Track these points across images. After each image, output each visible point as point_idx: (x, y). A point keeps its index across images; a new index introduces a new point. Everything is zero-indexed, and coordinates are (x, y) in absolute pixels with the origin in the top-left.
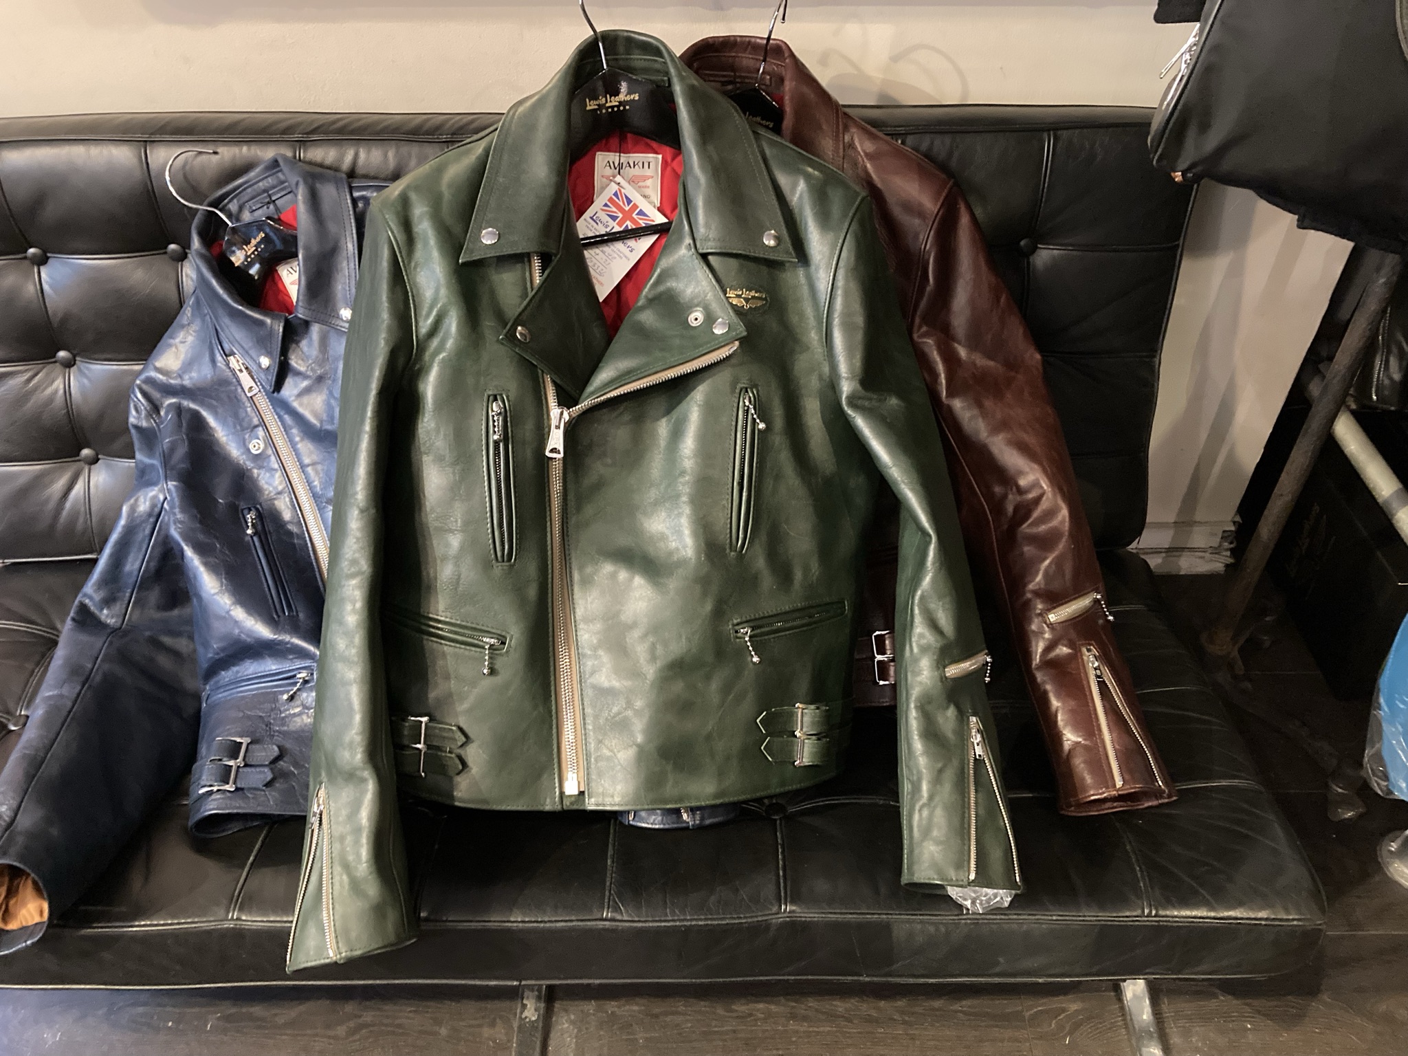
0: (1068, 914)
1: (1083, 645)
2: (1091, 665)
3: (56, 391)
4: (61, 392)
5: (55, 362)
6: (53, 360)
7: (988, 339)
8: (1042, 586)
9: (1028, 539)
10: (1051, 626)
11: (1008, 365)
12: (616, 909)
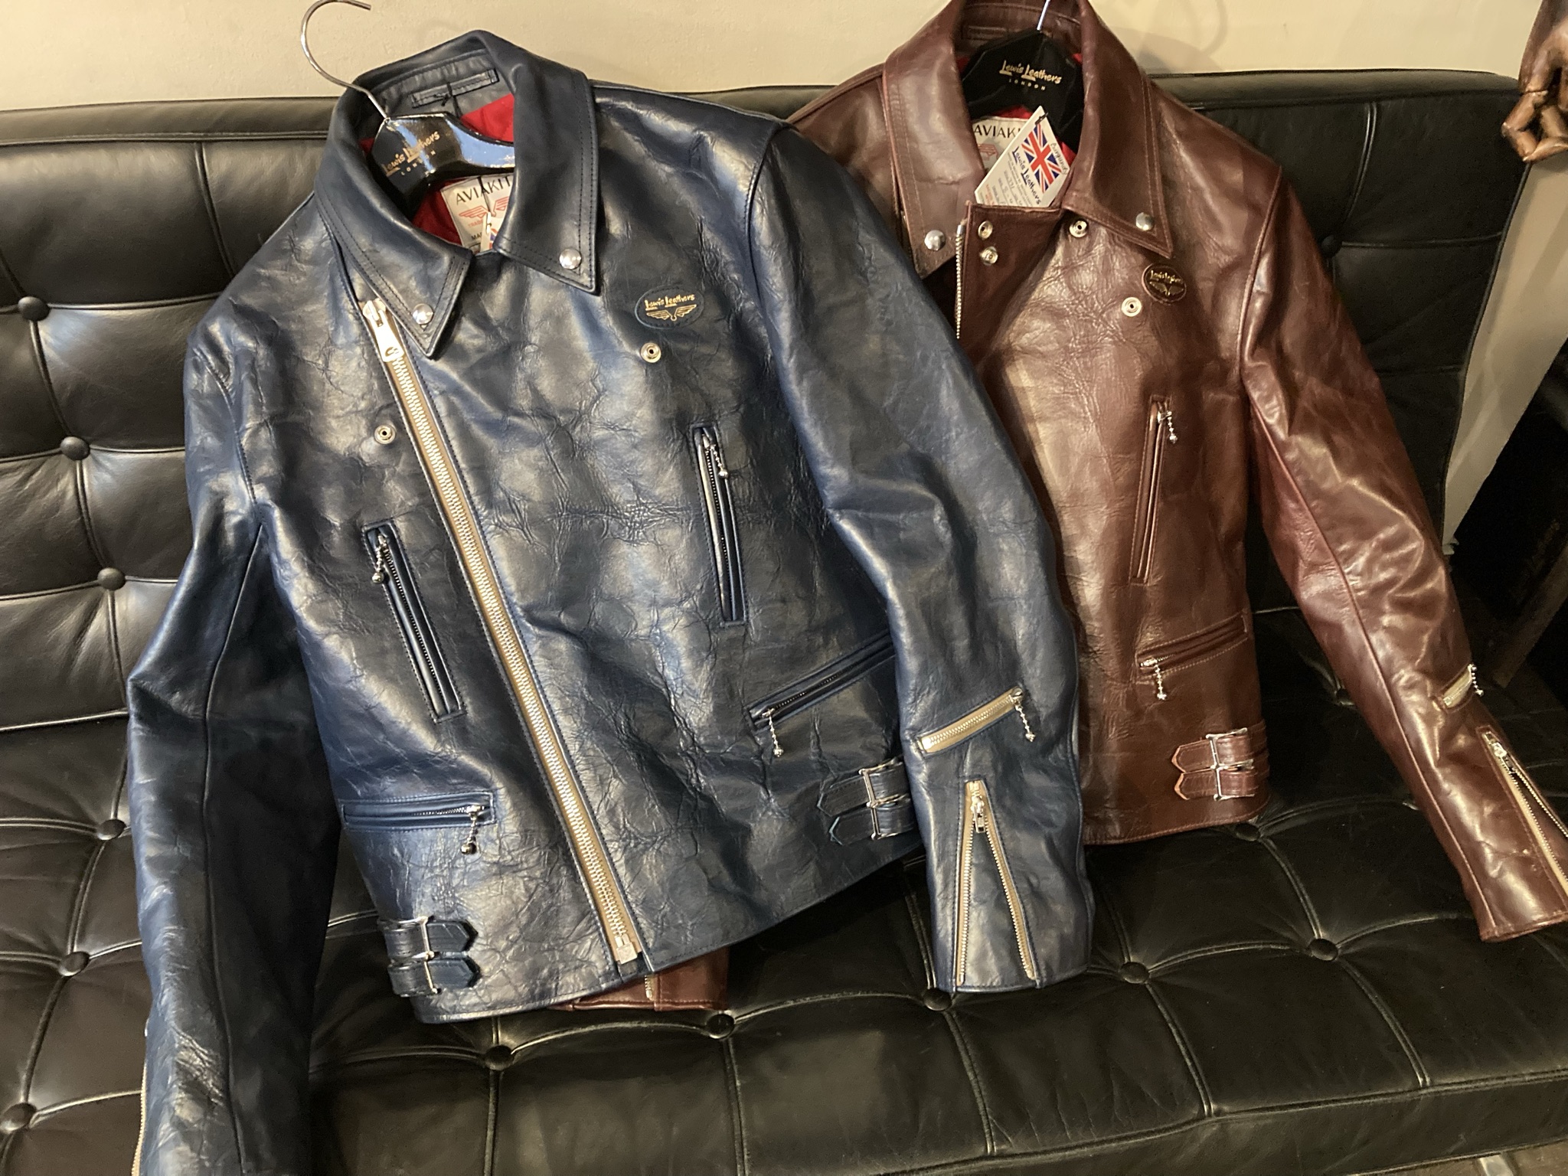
1: (1483, 730)
2: (1497, 754)
3: (64, 493)
4: (71, 493)
5: (60, 453)
6: (57, 450)
7: (1326, 357)
8: (1429, 663)
9: (1403, 606)
10: (1447, 711)
11: (1348, 392)
12: (1002, 1140)
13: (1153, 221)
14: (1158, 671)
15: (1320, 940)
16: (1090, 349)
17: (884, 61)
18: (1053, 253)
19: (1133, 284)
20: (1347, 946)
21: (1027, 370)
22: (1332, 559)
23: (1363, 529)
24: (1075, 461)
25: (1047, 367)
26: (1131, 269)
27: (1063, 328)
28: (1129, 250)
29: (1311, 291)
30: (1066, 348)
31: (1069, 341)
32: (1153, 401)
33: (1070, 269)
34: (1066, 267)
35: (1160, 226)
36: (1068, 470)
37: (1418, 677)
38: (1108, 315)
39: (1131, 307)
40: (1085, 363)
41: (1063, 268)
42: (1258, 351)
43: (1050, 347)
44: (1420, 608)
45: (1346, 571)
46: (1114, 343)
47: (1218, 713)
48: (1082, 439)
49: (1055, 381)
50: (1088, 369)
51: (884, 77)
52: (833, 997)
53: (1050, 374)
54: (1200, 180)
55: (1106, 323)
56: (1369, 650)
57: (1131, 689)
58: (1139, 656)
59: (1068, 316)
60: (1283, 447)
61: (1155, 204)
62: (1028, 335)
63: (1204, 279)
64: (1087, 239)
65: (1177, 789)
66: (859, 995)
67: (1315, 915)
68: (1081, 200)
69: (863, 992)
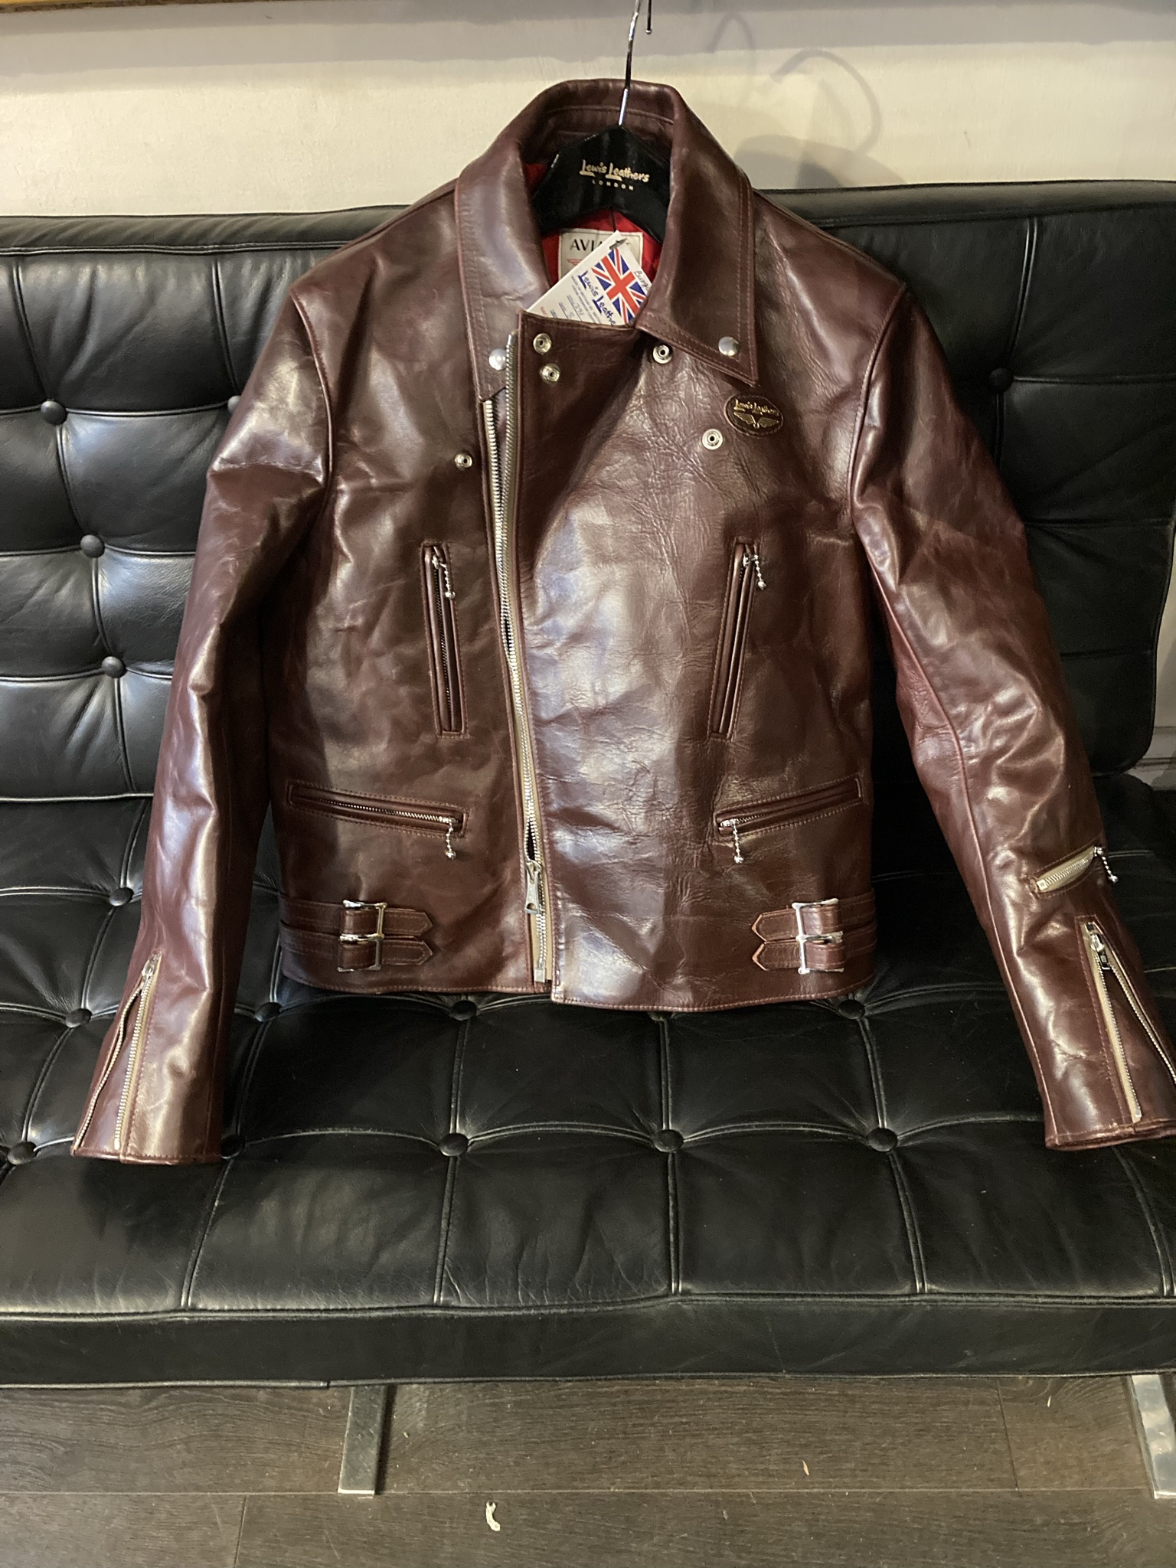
0: (1058, 1293)
1: (1082, 920)
2: (1093, 947)
7: (956, 500)
8: (1029, 842)
9: (1010, 778)
10: (1040, 896)
11: (984, 538)
12: (451, 1291)
13: (738, 347)
14: (735, 832)
15: (884, 1130)
16: (669, 486)
17: (458, 175)
18: (636, 382)
19: (716, 415)
20: (908, 1139)
21: (605, 506)
22: (947, 722)
23: (979, 692)
24: (651, 606)
25: (625, 503)
26: (713, 398)
27: (643, 462)
28: (711, 376)
29: (938, 427)
30: (646, 484)
31: (649, 476)
32: (738, 543)
33: (653, 399)
34: (649, 396)
35: (747, 351)
36: (643, 615)
37: (1012, 856)
38: (689, 449)
39: (712, 440)
40: (664, 500)
41: (645, 397)
42: (870, 490)
43: (630, 482)
44: (1026, 782)
45: (961, 736)
46: (694, 479)
47: (810, 881)
48: (658, 582)
49: (633, 519)
50: (666, 507)
51: (456, 193)
52: (342, 1132)
53: (628, 511)
54: (807, 302)
55: (686, 457)
56: (972, 823)
57: (706, 850)
58: (718, 816)
59: (649, 449)
60: (895, 597)
61: (744, 326)
62: (608, 468)
63: (812, 412)
64: (671, 365)
65: (755, 958)
66: (369, 1132)
67: (884, 1102)
68: (659, 321)
69: (374, 1130)
